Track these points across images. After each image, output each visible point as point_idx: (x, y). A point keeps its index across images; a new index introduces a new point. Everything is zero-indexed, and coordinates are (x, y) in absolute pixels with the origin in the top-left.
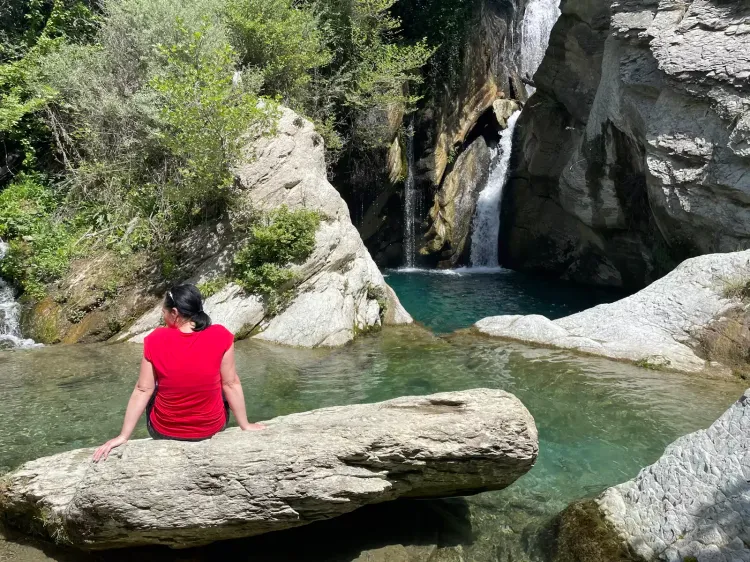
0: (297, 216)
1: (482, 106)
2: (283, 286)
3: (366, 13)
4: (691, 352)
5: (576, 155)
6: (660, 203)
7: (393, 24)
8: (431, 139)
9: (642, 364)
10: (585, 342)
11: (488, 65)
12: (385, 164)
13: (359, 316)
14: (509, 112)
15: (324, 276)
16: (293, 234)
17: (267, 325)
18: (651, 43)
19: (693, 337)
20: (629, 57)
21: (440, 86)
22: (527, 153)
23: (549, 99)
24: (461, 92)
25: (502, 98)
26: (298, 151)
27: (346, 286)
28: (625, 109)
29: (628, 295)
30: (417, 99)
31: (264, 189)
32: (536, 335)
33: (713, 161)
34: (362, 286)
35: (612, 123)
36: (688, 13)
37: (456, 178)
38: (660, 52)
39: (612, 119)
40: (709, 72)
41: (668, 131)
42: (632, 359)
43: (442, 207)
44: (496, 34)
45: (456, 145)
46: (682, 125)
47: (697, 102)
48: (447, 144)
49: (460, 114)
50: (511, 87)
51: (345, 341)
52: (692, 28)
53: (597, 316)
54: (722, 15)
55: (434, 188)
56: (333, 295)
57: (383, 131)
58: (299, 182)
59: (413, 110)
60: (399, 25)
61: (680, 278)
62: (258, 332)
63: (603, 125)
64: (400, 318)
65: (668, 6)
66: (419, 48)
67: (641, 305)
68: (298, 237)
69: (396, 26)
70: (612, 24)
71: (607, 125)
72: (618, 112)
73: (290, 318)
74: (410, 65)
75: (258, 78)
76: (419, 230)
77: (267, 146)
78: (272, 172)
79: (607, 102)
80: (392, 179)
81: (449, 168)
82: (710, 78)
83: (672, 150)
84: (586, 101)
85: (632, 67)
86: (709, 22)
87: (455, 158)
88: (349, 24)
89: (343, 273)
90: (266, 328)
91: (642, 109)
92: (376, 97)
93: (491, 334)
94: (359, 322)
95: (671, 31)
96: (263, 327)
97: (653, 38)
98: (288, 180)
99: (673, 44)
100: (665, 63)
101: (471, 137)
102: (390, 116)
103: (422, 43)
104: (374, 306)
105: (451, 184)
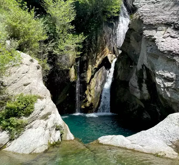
0: (27, 98)
1: (104, 56)
2: (19, 127)
3: (62, 23)
4: (173, 150)
5: (134, 75)
6: (161, 93)
7: (72, 27)
8: (86, 67)
9: (157, 155)
10: (137, 147)
11: (106, 43)
12: (68, 75)
13: (51, 138)
14: (113, 58)
15: (37, 121)
16: (25, 105)
17: (10, 144)
18: (155, 41)
19: (173, 144)
20: (149, 44)
21: (89, 49)
22: (119, 73)
23: (126, 55)
24: (96, 51)
25: (110, 54)
26: (30, 71)
27: (46, 126)
28: (148, 61)
29: (151, 127)
30: (80, 53)
31: (15, 86)
32: (120, 144)
33: (176, 80)
34: (53, 125)
35: (145, 65)
36: (166, 32)
37: (95, 80)
38: (158, 44)
39: (145, 64)
40: (173, 51)
41: (162, 69)
42: (153, 153)
43: (90, 91)
44: (108, 33)
45: (95, 69)
46: (166, 67)
47: (170, 60)
48: (92, 69)
49: (96, 58)
50: (114, 50)
51: (44, 150)
52: (168, 37)
53: (141, 135)
54: (177, 33)
55: (87, 84)
56: (40, 130)
57: (68, 63)
58: (29, 83)
59: (79, 57)
60: (74, 28)
61: (168, 121)
62: (5, 148)
63: (142, 65)
64: (69, 137)
65: (160, 29)
66: (80, 36)
67: (156, 131)
68: (27, 106)
69: (73, 28)
70: (143, 34)
71: (143, 65)
72: (146, 62)
73: (21, 141)
74: (77, 41)
75: (16, 43)
76: (81, 99)
77: (17, 69)
78: (19, 79)
79: (143, 58)
80: (71, 81)
81: (92, 77)
82: (173, 53)
83: (163, 76)
84: (137, 56)
85: (150, 48)
86: (173, 35)
87: (95, 73)
88: (55, 26)
89: (46, 120)
90: (9, 145)
91: (154, 61)
92: (65, 51)
93: (103, 144)
94: (51, 141)
95: (161, 37)
96: (8, 145)
97: (156, 39)
98: (25, 83)
99: (162, 42)
100: (160, 47)
101: (100, 66)
102: (70, 58)
103: (81, 34)
104: (58, 133)
105: (93, 82)
